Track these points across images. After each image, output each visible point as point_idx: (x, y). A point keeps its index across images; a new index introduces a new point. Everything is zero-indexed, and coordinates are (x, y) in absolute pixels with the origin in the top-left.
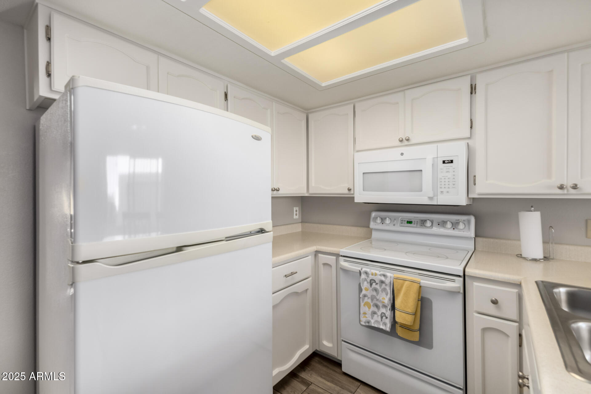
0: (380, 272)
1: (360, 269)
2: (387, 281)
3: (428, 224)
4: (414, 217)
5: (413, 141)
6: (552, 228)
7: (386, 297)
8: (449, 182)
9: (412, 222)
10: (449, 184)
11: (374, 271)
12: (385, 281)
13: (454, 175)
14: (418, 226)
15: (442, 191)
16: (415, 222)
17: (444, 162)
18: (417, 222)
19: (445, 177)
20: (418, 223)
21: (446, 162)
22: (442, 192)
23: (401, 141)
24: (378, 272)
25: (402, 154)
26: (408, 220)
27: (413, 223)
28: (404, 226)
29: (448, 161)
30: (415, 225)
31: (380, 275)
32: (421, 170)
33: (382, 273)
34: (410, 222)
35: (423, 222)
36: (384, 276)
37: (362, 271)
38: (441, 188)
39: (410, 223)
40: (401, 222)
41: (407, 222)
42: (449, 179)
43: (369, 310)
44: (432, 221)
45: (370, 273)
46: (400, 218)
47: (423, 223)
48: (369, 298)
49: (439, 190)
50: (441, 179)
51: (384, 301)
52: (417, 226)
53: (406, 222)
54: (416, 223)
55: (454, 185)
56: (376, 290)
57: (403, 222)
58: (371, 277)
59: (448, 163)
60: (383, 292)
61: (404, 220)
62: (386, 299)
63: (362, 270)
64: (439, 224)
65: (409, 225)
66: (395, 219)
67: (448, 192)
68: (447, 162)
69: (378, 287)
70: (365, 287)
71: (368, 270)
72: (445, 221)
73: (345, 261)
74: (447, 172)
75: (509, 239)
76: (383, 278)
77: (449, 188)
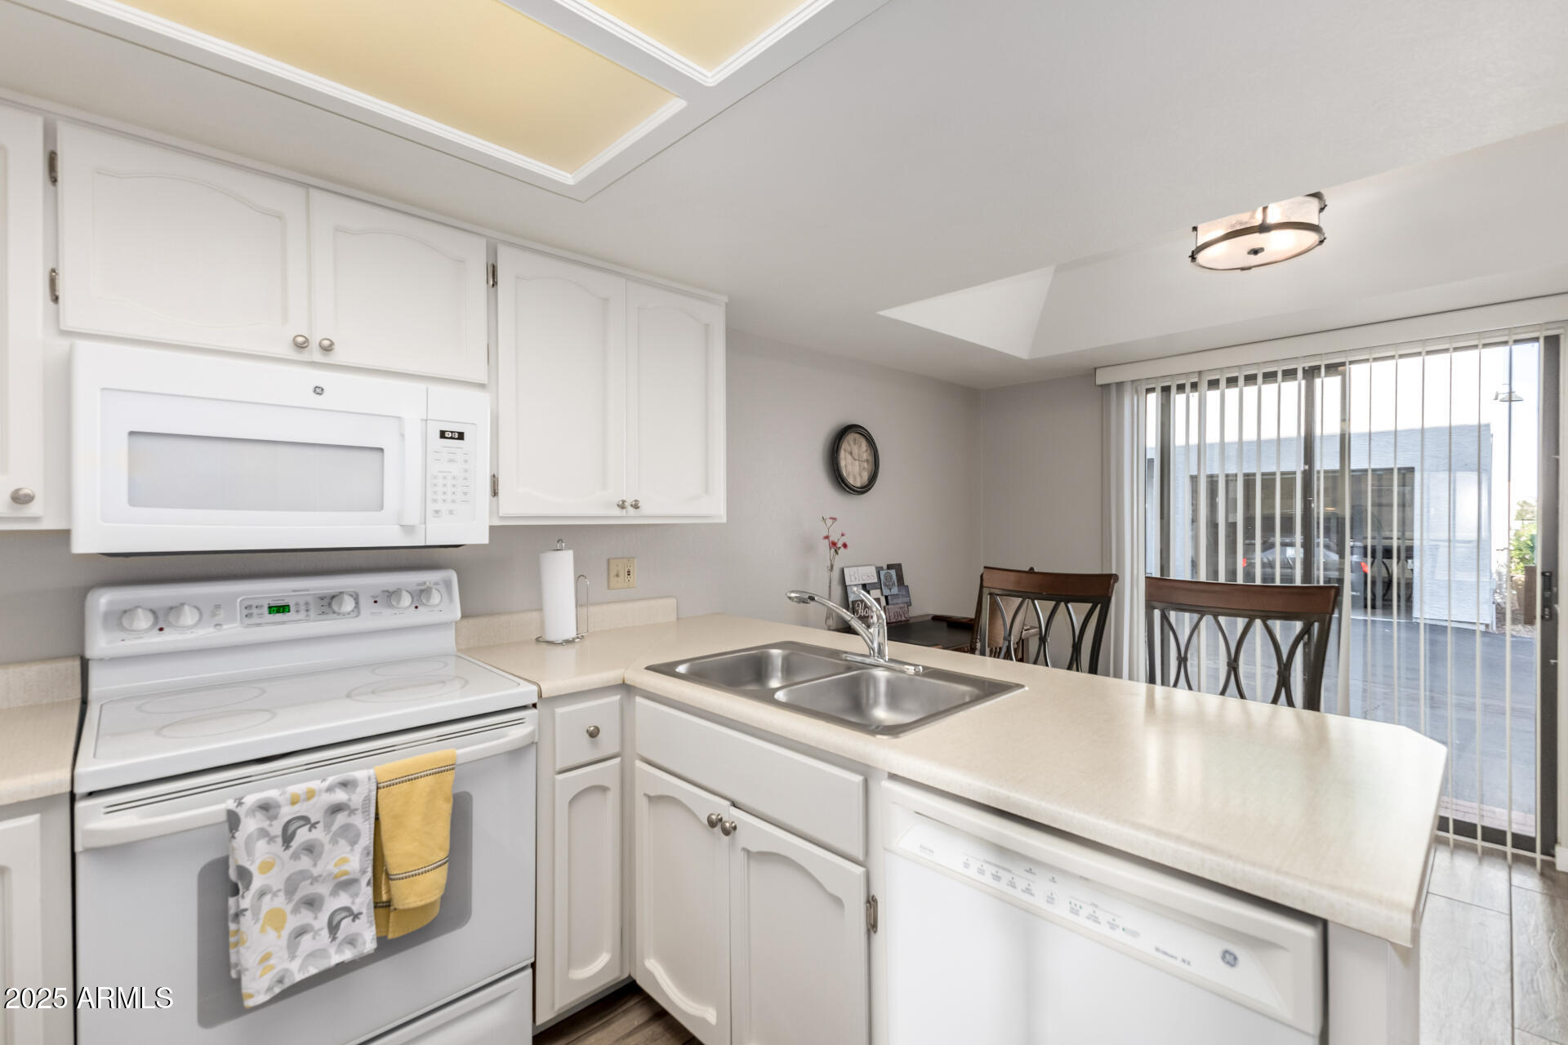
0: (324, 780)
1: (231, 804)
2: (356, 798)
3: (348, 605)
4: (294, 591)
5: (339, 356)
6: (586, 578)
7: (352, 850)
8: (454, 486)
9: (288, 606)
10: (454, 493)
11: (299, 788)
12: (349, 800)
13: (466, 471)
14: (312, 614)
15: (437, 509)
16: (297, 604)
17: (443, 435)
18: (307, 604)
19: (445, 474)
20: (312, 607)
21: (446, 436)
22: (437, 512)
23: (301, 346)
24: (316, 784)
25: (318, 390)
26: (273, 603)
27: (292, 608)
28: (259, 625)
29: (452, 432)
30: (302, 615)
31: (330, 789)
32: (381, 450)
33: (331, 780)
34: (282, 609)
35: (325, 602)
36: (344, 785)
37: (241, 811)
38: (435, 501)
39: (278, 612)
40: (246, 612)
41: (270, 608)
42: (454, 478)
43: (279, 937)
44: (354, 594)
45: (281, 800)
46: (239, 600)
47: (328, 603)
48: (275, 894)
49: (431, 507)
50: (435, 477)
51: (346, 867)
52: (308, 616)
53: (266, 610)
54: (303, 608)
55: (465, 494)
56: (310, 849)
57: (255, 611)
58: (287, 813)
59: (452, 438)
60: (339, 839)
61: (255, 603)
62: (351, 858)
63: (240, 804)
64: (376, 602)
65: (279, 617)
66: (218, 607)
67: (451, 512)
68: (450, 436)
69: (318, 834)
70: (258, 862)
71: (272, 794)
72: (390, 590)
73: (112, 809)
74: (451, 461)
75: (511, 613)
76: (340, 796)
77: (454, 501)
